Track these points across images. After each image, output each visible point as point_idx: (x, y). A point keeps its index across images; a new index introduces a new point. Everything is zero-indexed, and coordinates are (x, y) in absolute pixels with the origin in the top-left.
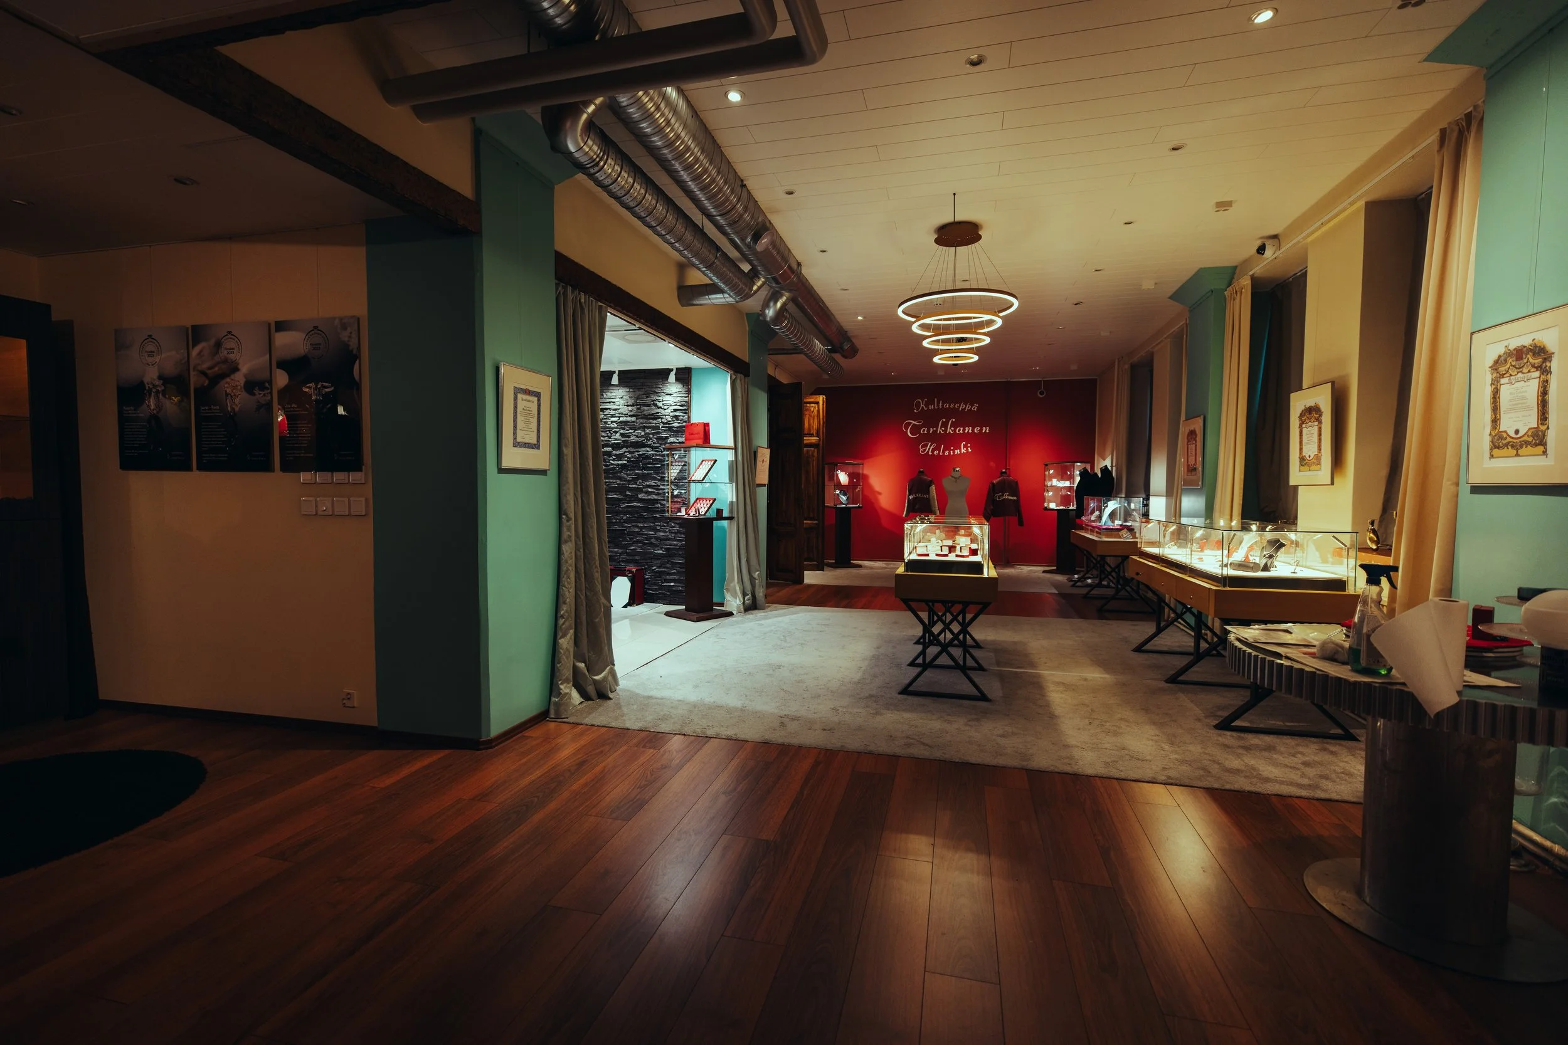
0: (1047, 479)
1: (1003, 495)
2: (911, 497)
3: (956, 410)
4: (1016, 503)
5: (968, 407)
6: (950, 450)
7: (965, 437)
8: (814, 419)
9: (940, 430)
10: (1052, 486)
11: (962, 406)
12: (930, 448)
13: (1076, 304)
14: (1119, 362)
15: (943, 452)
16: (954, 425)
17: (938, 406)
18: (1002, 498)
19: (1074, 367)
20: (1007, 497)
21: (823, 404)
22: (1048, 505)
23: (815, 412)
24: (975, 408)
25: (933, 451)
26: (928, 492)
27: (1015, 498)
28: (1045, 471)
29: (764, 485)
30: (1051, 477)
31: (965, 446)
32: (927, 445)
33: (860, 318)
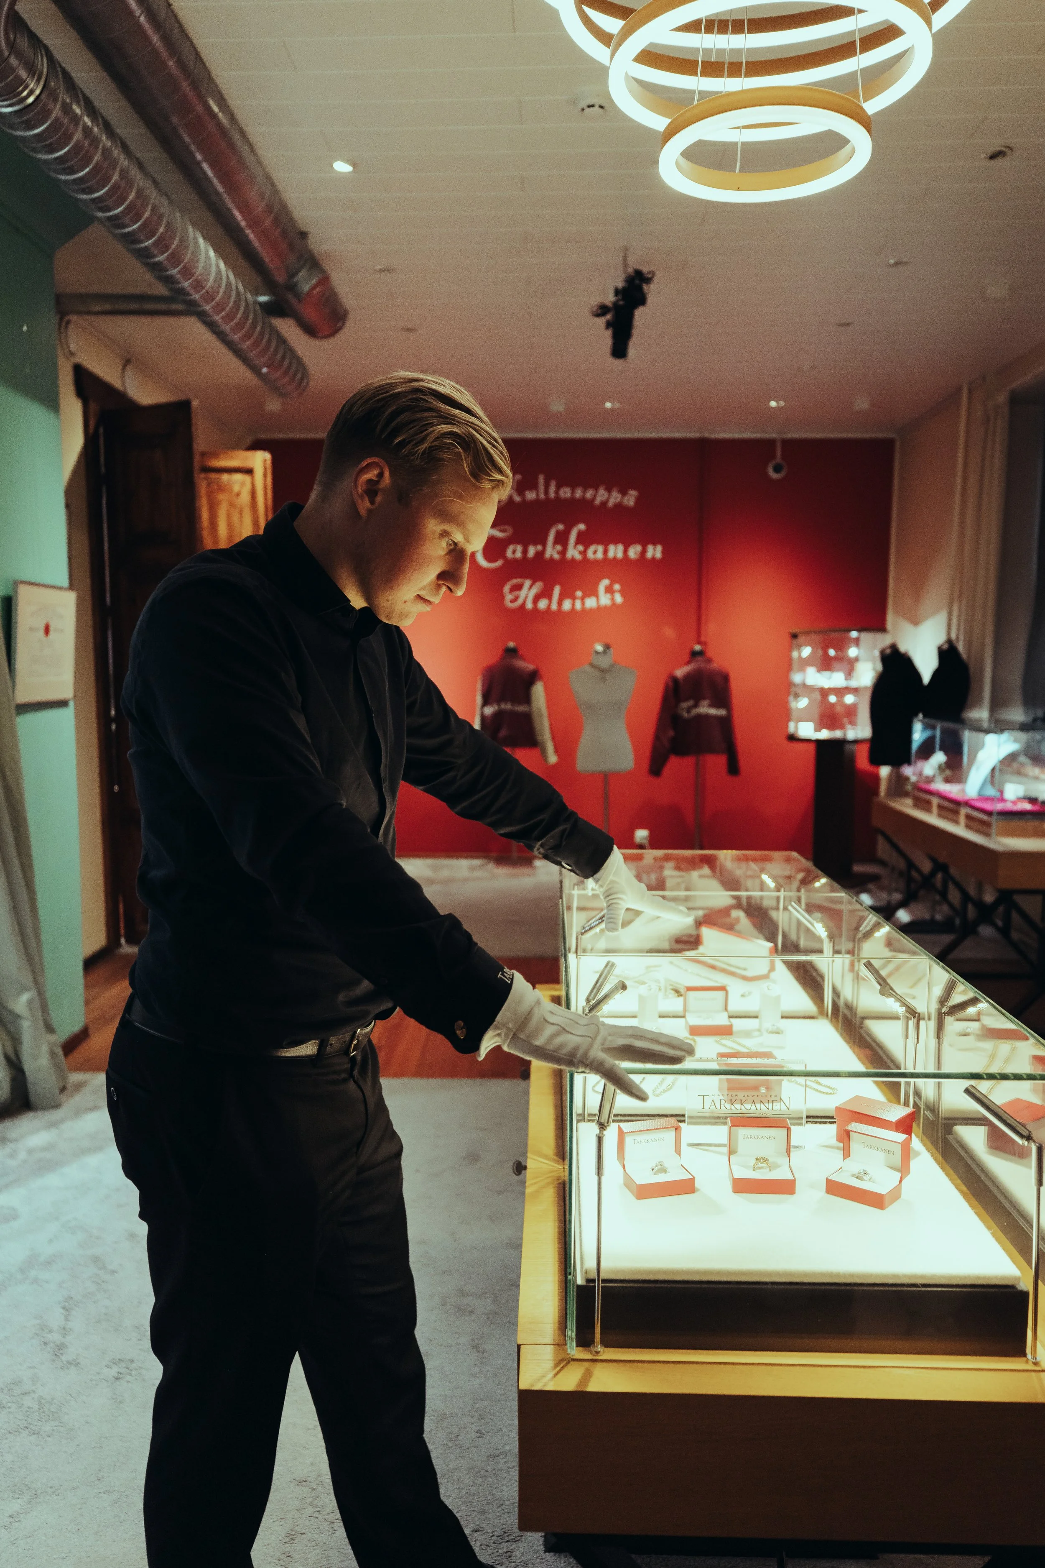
0: (795, 666)
1: (696, 705)
2: (489, 711)
3: (587, 504)
4: (726, 724)
5: (615, 498)
6: (574, 598)
7: (608, 567)
8: (241, 514)
9: (552, 552)
10: (804, 685)
11: (601, 495)
12: (528, 593)
13: (993, 157)
14: (970, 391)
15: (560, 604)
16: (584, 540)
17: (546, 492)
18: (694, 712)
19: (862, 404)
20: (706, 709)
21: (265, 476)
22: (796, 727)
23: (245, 497)
24: (630, 499)
25: (536, 599)
26: (527, 699)
27: (722, 712)
28: (790, 649)
29: (63, 704)
30: (805, 663)
31: (609, 590)
32: (519, 587)
33: (342, 167)
